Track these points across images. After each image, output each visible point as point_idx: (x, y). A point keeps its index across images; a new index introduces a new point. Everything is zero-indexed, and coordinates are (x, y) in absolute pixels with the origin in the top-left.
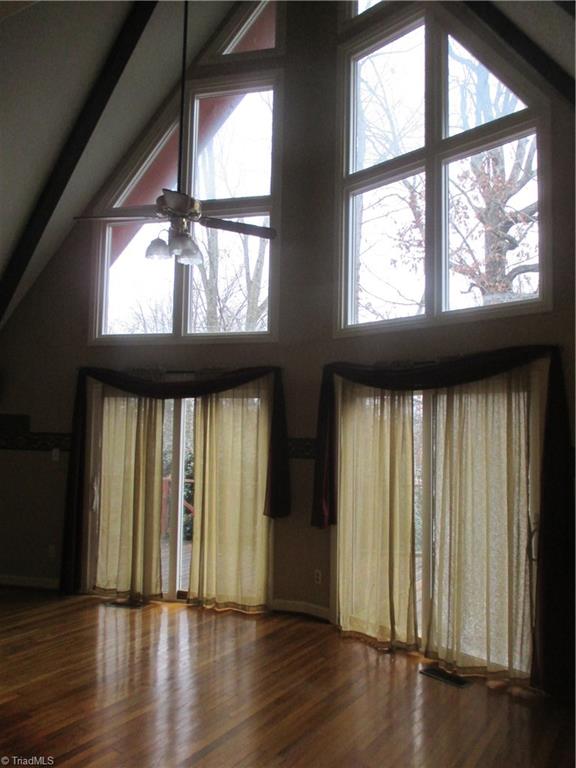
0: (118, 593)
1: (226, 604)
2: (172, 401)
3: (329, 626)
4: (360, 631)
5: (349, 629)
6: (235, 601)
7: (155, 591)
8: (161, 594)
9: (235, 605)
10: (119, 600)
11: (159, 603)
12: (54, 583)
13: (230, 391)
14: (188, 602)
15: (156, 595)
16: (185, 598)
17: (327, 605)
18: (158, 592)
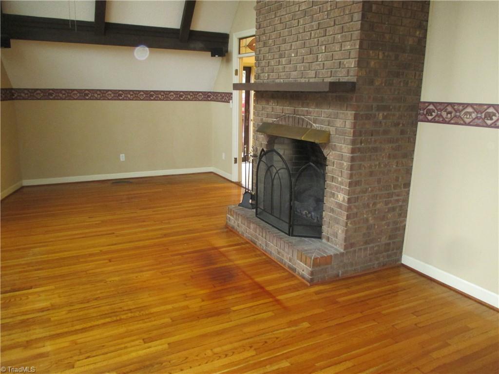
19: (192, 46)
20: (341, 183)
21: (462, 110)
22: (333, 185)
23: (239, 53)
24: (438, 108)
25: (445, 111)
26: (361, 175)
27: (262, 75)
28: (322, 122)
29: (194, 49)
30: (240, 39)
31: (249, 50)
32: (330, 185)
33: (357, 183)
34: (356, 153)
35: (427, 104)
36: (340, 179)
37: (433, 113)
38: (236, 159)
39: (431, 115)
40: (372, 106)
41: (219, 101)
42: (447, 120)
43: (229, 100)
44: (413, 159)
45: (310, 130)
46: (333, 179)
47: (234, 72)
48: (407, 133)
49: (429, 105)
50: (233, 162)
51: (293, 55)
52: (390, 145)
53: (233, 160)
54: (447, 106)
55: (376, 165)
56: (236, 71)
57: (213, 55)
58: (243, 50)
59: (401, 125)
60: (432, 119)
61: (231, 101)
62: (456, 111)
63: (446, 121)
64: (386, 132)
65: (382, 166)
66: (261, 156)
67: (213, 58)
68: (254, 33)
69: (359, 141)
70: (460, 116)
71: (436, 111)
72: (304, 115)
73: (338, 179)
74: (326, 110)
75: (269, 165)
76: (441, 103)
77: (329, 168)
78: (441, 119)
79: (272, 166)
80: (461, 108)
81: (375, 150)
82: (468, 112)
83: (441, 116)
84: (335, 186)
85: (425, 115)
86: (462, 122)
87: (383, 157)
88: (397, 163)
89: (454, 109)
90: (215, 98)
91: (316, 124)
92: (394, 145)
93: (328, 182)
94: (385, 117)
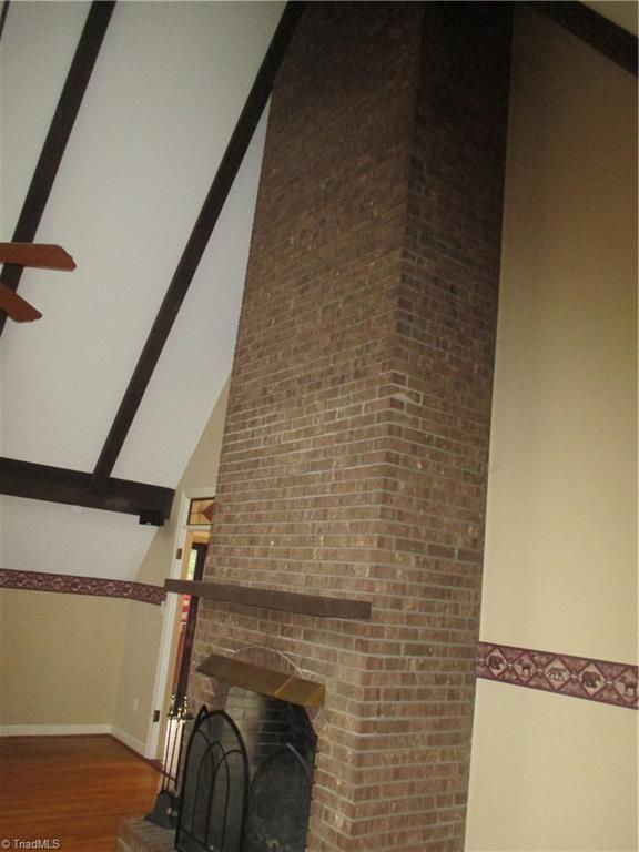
19: (109, 503)
20: (341, 791)
21: (547, 664)
22: (327, 793)
23: (188, 523)
24: (509, 656)
25: (520, 663)
26: (378, 775)
27: (218, 568)
28: (313, 666)
29: (112, 509)
30: (193, 500)
31: (204, 519)
32: (323, 791)
33: (369, 793)
34: (369, 732)
35: (489, 648)
36: (339, 783)
37: (501, 665)
38: (157, 713)
39: (498, 668)
40: (399, 645)
41: (143, 600)
42: (524, 679)
43: (161, 600)
44: (470, 745)
45: (289, 680)
46: (327, 780)
47: (175, 553)
48: (459, 695)
49: (492, 651)
50: (152, 718)
51: (272, 543)
52: (431, 718)
53: (153, 713)
54: (521, 655)
55: (404, 758)
56: (180, 551)
57: (142, 522)
58: (194, 518)
59: (448, 682)
60: (501, 674)
61: (163, 603)
62: (537, 665)
63: (521, 681)
64: (422, 694)
65: (416, 757)
66: (199, 722)
67: (144, 526)
68: (213, 495)
69: (375, 710)
70: (543, 675)
71: (505, 661)
72: (281, 650)
73: (335, 780)
74: (320, 645)
75: (211, 741)
76: (512, 649)
77: (321, 756)
78: (514, 677)
79: (218, 743)
80: (544, 660)
81: (403, 726)
82: (556, 669)
83: (513, 671)
84: (331, 795)
85: (488, 667)
86: (548, 686)
87: (418, 743)
88: (443, 753)
89: (534, 661)
90: (136, 593)
91: (301, 667)
92: (437, 718)
93: (317, 785)
94: (421, 666)
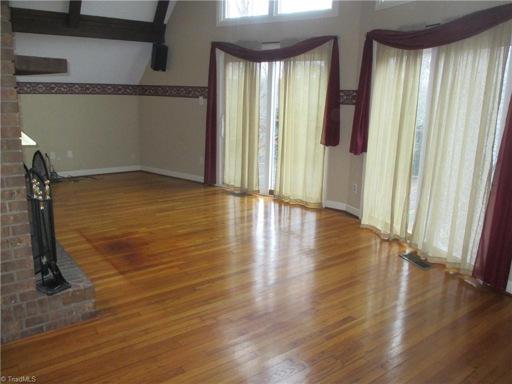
0: (235, 187)
1: (296, 200)
2: (267, 63)
3: (357, 220)
4: (374, 226)
5: (367, 224)
6: (302, 199)
7: (255, 188)
8: (259, 191)
9: (302, 201)
10: (236, 192)
11: (257, 195)
12: (201, 179)
13: (302, 55)
14: (274, 197)
15: (256, 191)
16: (273, 194)
17: (359, 208)
18: (257, 189)
